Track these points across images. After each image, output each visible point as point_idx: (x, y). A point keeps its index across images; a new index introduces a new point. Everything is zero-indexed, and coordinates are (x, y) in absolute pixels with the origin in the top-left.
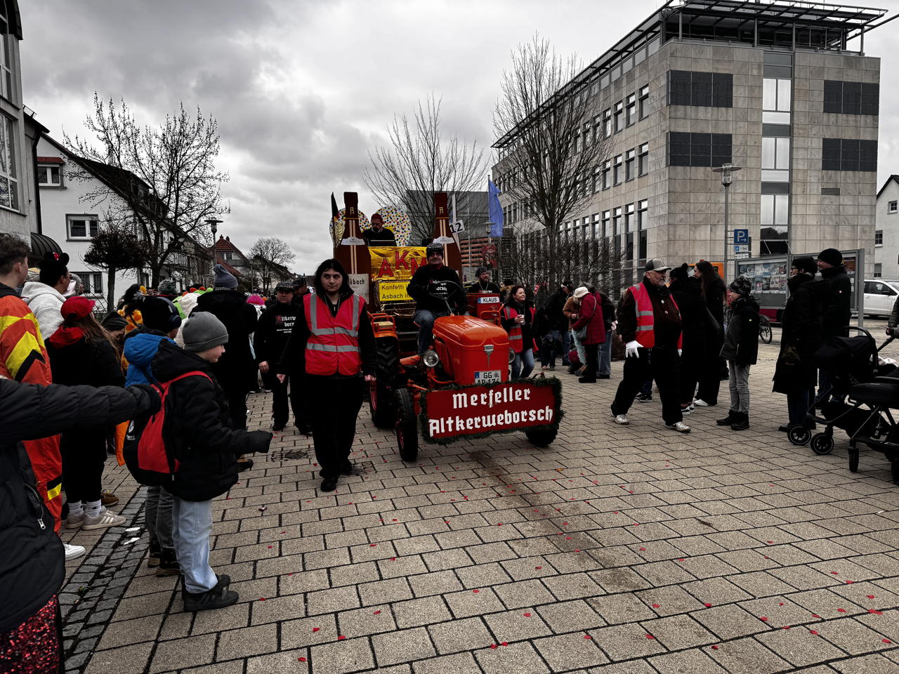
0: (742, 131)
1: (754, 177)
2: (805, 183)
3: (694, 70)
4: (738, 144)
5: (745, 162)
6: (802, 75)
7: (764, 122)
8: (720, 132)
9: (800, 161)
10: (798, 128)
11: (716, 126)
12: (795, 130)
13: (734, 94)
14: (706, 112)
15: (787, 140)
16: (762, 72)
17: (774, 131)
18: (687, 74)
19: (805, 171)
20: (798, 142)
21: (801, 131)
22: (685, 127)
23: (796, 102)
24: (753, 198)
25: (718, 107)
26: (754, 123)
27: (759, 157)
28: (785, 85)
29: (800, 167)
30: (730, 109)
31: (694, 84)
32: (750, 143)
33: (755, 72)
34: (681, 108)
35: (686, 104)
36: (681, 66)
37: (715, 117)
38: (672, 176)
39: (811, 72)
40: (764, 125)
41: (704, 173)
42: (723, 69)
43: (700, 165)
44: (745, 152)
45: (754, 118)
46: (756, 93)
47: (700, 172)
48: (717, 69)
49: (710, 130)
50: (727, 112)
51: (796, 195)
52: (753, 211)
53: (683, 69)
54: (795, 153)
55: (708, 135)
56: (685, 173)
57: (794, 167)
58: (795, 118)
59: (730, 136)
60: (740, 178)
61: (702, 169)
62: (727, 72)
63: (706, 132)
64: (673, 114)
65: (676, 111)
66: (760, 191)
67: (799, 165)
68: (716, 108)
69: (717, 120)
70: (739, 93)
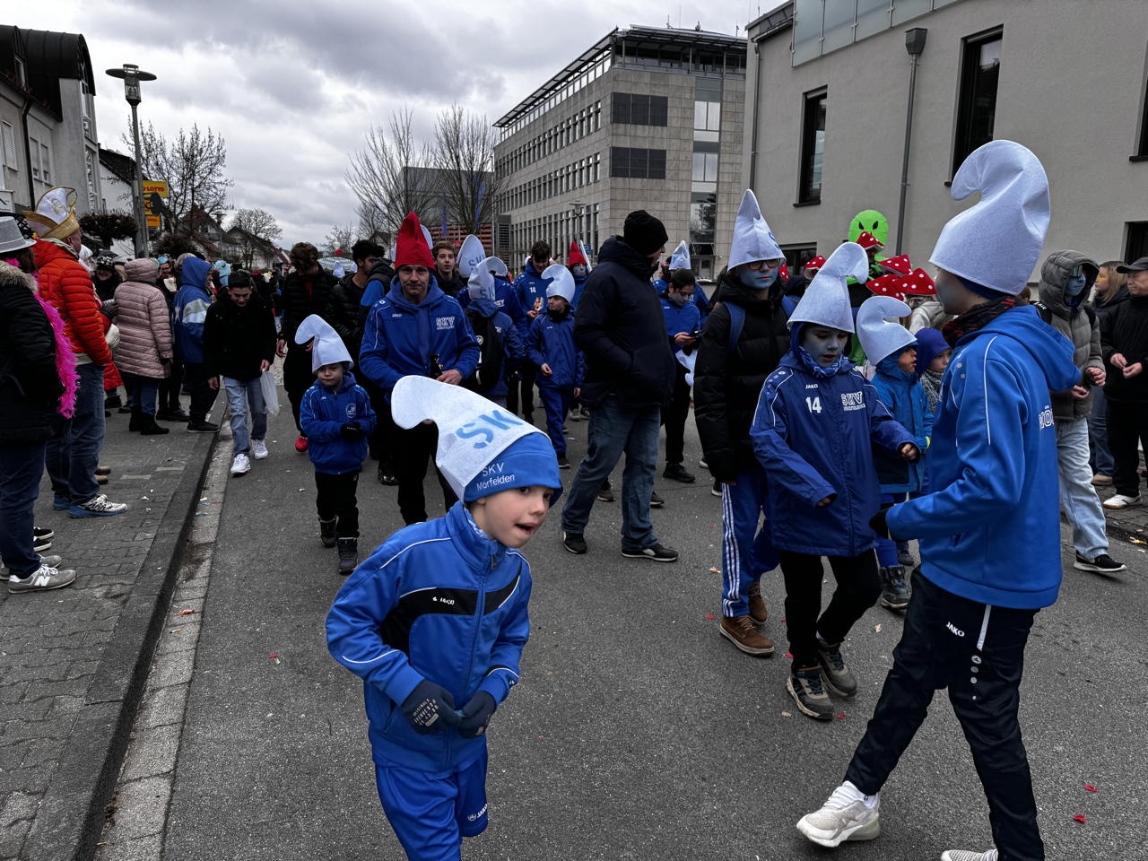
0: (675, 148)
1: (684, 188)
2: (729, 194)
3: (634, 93)
4: (672, 158)
5: (677, 175)
6: (729, 99)
7: (695, 139)
8: (656, 148)
9: (726, 175)
10: (725, 146)
11: (652, 143)
12: (722, 148)
13: (669, 115)
14: (644, 131)
15: (716, 156)
16: (694, 96)
17: (703, 147)
18: (627, 96)
19: (730, 183)
20: (725, 158)
21: (727, 149)
22: (626, 143)
23: (723, 123)
24: (684, 207)
25: (655, 125)
26: (686, 140)
27: (690, 171)
28: (716, 107)
29: (726, 180)
30: (665, 128)
31: (633, 105)
32: (682, 157)
33: (688, 96)
34: (622, 126)
35: (626, 122)
36: (622, 89)
37: (651, 135)
38: (614, 186)
39: (737, 97)
40: (695, 142)
41: (641, 183)
42: (659, 92)
43: (638, 177)
44: (677, 166)
45: (685, 135)
46: (688, 115)
47: (637, 183)
48: (654, 92)
49: (647, 147)
50: (662, 131)
51: (721, 204)
52: (683, 217)
53: (624, 92)
54: (721, 168)
55: (645, 150)
56: (625, 183)
57: (721, 180)
58: (722, 137)
59: (665, 151)
60: (673, 189)
61: (639, 180)
62: (662, 95)
63: (643, 147)
64: (614, 131)
65: (617, 128)
66: (689, 200)
67: (726, 178)
68: (652, 127)
69: (653, 137)
70: (673, 114)
